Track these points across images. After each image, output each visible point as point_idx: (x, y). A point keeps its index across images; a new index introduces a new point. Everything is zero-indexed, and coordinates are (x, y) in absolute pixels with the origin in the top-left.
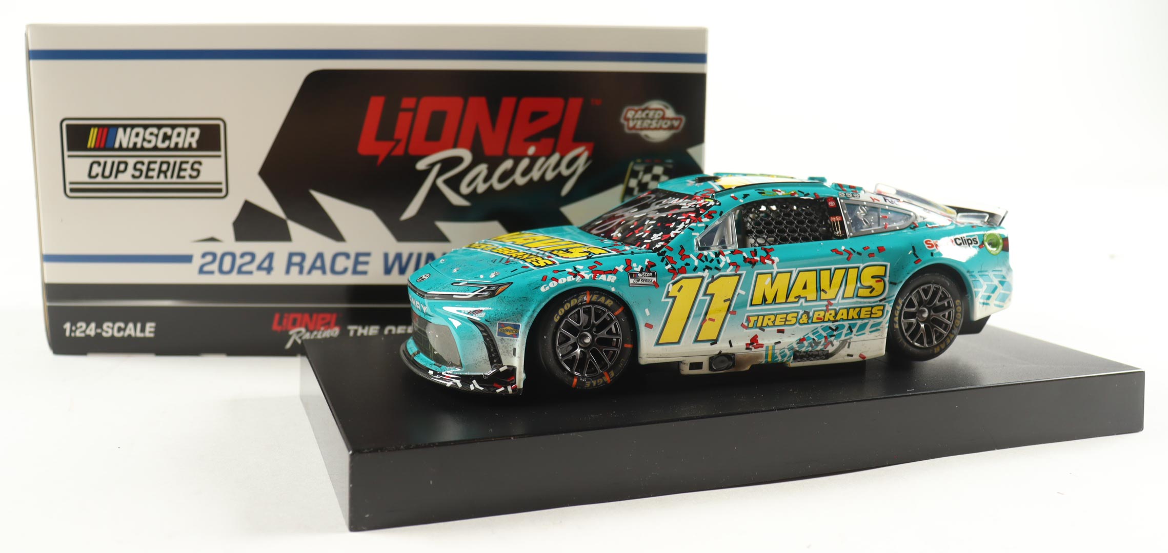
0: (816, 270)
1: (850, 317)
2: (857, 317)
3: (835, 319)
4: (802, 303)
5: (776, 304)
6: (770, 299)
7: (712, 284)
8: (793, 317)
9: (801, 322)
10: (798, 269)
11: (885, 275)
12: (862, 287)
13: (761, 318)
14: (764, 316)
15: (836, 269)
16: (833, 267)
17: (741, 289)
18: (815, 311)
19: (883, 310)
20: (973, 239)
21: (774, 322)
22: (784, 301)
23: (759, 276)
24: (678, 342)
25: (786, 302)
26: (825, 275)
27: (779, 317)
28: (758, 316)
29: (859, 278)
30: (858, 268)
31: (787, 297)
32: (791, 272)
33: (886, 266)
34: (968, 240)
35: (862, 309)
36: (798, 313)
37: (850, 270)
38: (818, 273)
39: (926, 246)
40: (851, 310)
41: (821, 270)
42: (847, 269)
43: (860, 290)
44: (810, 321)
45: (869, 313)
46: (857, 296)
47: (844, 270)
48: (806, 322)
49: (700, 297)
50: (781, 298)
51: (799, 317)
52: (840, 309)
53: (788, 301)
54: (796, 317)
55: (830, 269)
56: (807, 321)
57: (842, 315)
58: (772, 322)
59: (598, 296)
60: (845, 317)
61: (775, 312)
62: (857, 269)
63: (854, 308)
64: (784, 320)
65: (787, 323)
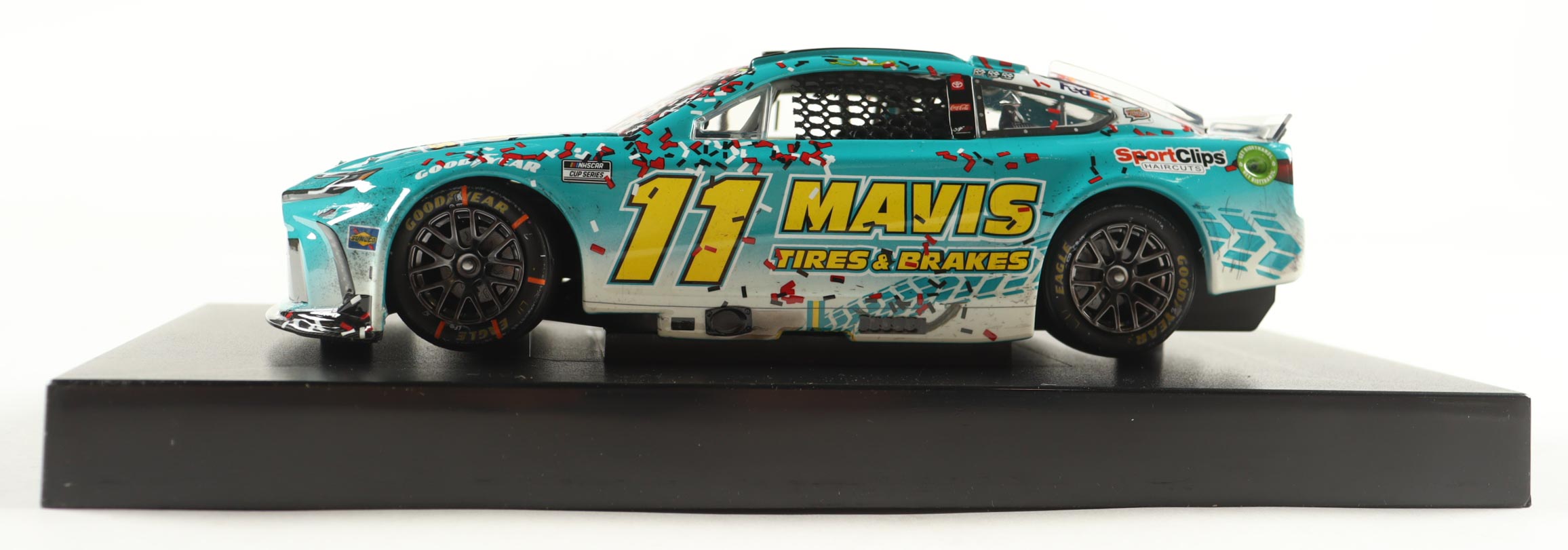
0: (905, 183)
1: (969, 267)
2: (983, 268)
3: (941, 267)
4: (877, 234)
5: (827, 232)
6: (817, 224)
7: (711, 189)
8: (859, 257)
9: (876, 266)
10: (871, 178)
11: (1036, 201)
12: (992, 217)
13: (801, 254)
14: (806, 251)
15: (942, 184)
16: (937, 180)
17: (763, 202)
18: (902, 251)
19: (1028, 259)
20: (1216, 156)
21: (825, 262)
22: (844, 229)
23: (797, 183)
24: (651, 281)
25: (847, 232)
26: (922, 195)
27: (833, 255)
28: (796, 250)
29: (986, 201)
30: (986, 185)
31: (849, 224)
32: (858, 182)
33: (1039, 186)
34: (1204, 156)
35: (992, 254)
36: (870, 251)
37: (969, 187)
38: (909, 188)
39: (1117, 157)
40: (972, 256)
41: (914, 183)
42: (964, 186)
43: (989, 222)
44: (893, 268)
45: (1005, 261)
46: (984, 233)
47: (960, 187)
48: (886, 268)
49: (690, 209)
50: (838, 223)
51: (873, 258)
52: (950, 252)
53: (852, 229)
54: (867, 259)
55: (932, 184)
56: (888, 266)
57: (955, 261)
58: (822, 262)
59: (481, 194)
60: (960, 266)
61: (827, 247)
62: (983, 187)
63: (978, 253)
64: (844, 260)
65: (849, 266)
